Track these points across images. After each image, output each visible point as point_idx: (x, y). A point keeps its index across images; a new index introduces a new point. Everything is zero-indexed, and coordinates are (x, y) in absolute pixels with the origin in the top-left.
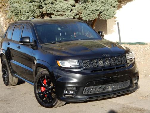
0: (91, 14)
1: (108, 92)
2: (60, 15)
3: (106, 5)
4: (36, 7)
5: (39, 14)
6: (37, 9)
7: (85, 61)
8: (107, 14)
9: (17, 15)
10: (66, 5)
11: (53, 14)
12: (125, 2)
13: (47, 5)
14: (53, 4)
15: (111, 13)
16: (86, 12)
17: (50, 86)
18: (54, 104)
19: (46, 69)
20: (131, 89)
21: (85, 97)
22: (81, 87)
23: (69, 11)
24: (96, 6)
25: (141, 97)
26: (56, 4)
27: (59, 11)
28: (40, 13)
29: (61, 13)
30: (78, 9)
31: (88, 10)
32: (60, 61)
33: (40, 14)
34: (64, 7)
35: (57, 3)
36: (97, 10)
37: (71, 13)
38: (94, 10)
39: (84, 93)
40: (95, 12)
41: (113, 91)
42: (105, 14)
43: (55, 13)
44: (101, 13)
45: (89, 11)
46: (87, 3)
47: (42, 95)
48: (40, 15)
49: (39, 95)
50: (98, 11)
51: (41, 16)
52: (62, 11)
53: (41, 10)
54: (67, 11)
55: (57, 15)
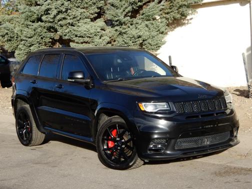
0: (131, 42)
1: (204, 147)
2: (85, 42)
3: (151, 30)
4: (45, 30)
5: (48, 40)
6: (46, 32)
7: (178, 104)
8: (152, 43)
9: (10, 40)
10: (93, 27)
11: (73, 41)
12: (173, 26)
13: (65, 27)
14: (73, 26)
15: (159, 42)
16: (122, 39)
17: (123, 139)
18: (131, 164)
19: (117, 116)
20: (231, 143)
21: (178, 152)
22: (173, 139)
23: (98, 37)
24: (137, 31)
25: (238, 155)
26: (79, 26)
27: (83, 37)
28: (50, 38)
29: (86, 39)
30: (110, 35)
31: (125, 36)
32: (143, 104)
33: (51, 40)
34: (92, 31)
35: (80, 24)
36: (139, 37)
37: (101, 40)
38: (135, 36)
39: (176, 148)
40: (136, 40)
41: (210, 146)
42: (150, 42)
43: (76, 39)
44: (144, 41)
45: (128, 37)
46: (124, 26)
47: (109, 152)
48: (49, 42)
49: (105, 152)
50: (140, 39)
51: (52, 44)
52: (88, 37)
53: (52, 34)
54: (95, 37)
55: (80, 42)
